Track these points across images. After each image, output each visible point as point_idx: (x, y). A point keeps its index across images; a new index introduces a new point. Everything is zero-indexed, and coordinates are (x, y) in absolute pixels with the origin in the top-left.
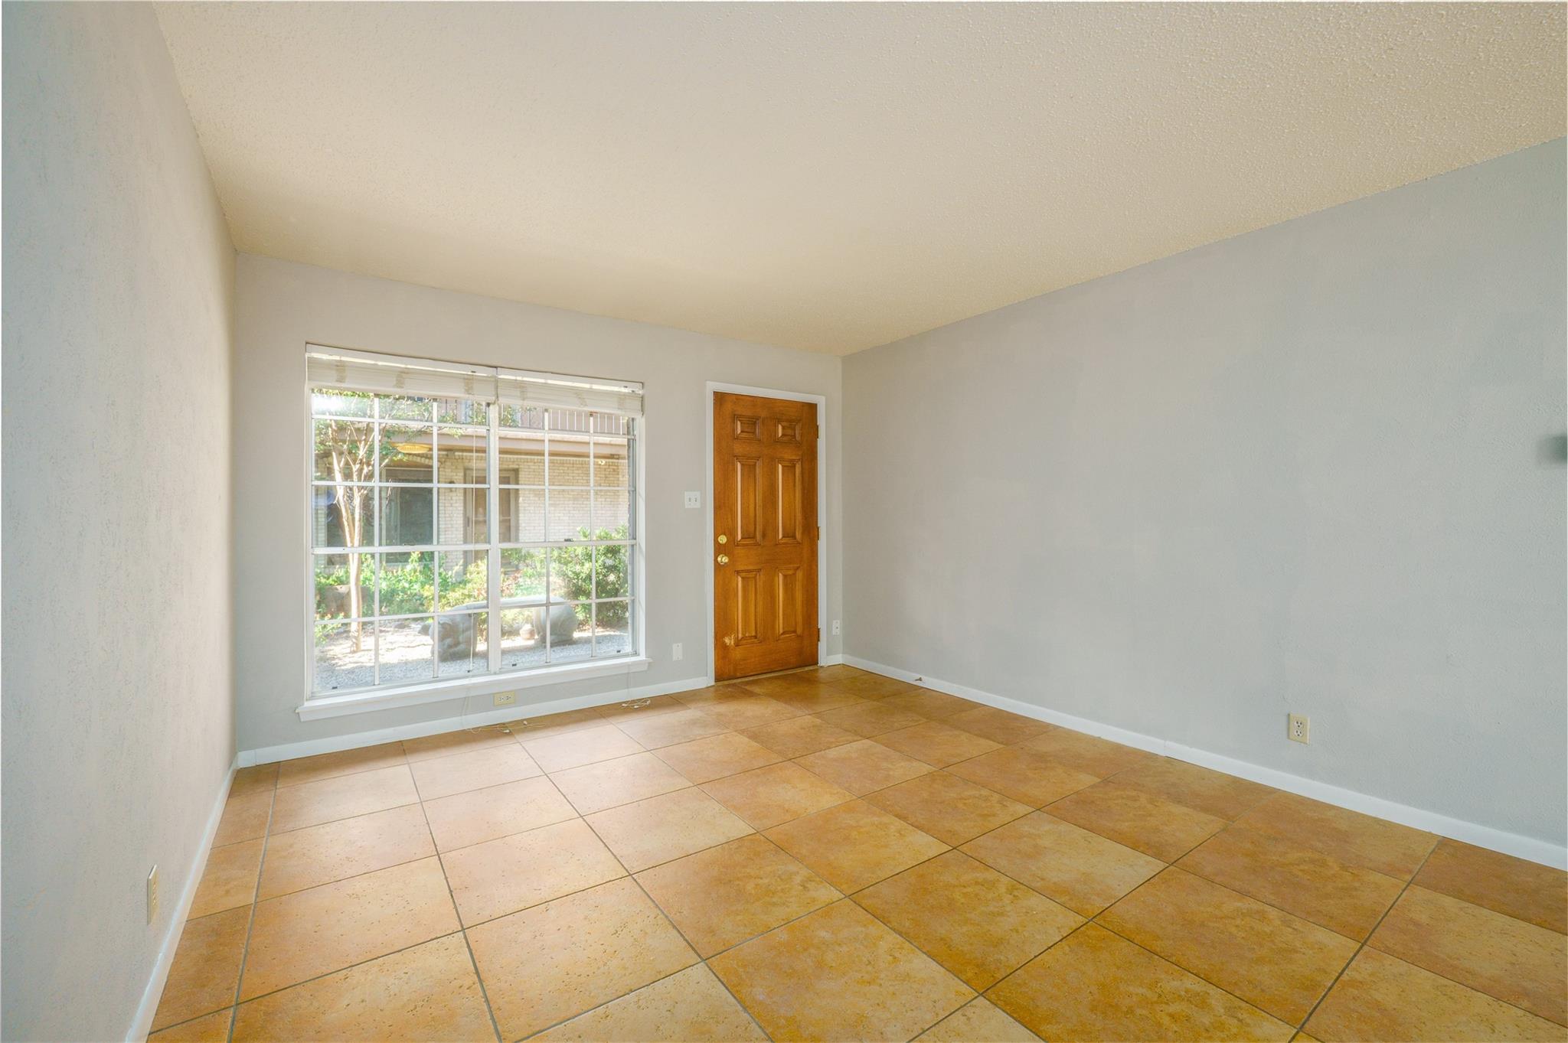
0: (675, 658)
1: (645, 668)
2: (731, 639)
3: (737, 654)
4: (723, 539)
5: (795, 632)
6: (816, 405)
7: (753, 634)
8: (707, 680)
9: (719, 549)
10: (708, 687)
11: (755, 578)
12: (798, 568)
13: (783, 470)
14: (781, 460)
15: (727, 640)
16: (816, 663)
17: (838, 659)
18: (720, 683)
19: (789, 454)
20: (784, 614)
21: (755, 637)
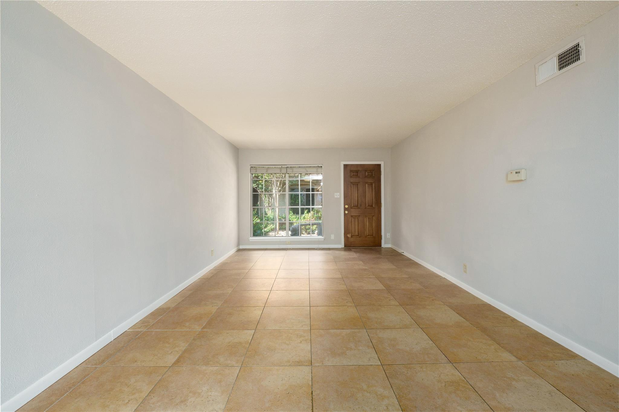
0: (332, 238)
1: (323, 240)
2: (349, 235)
3: (352, 240)
4: (347, 206)
5: (373, 235)
6: (380, 164)
7: (357, 234)
8: (342, 246)
9: (345, 209)
10: (342, 248)
11: (358, 218)
12: (373, 216)
13: (368, 186)
14: (366, 183)
15: (348, 235)
16: (381, 246)
17: (389, 246)
18: (346, 247)
19: (370, 181)
20: (368, 230)
21: (358, 236)
